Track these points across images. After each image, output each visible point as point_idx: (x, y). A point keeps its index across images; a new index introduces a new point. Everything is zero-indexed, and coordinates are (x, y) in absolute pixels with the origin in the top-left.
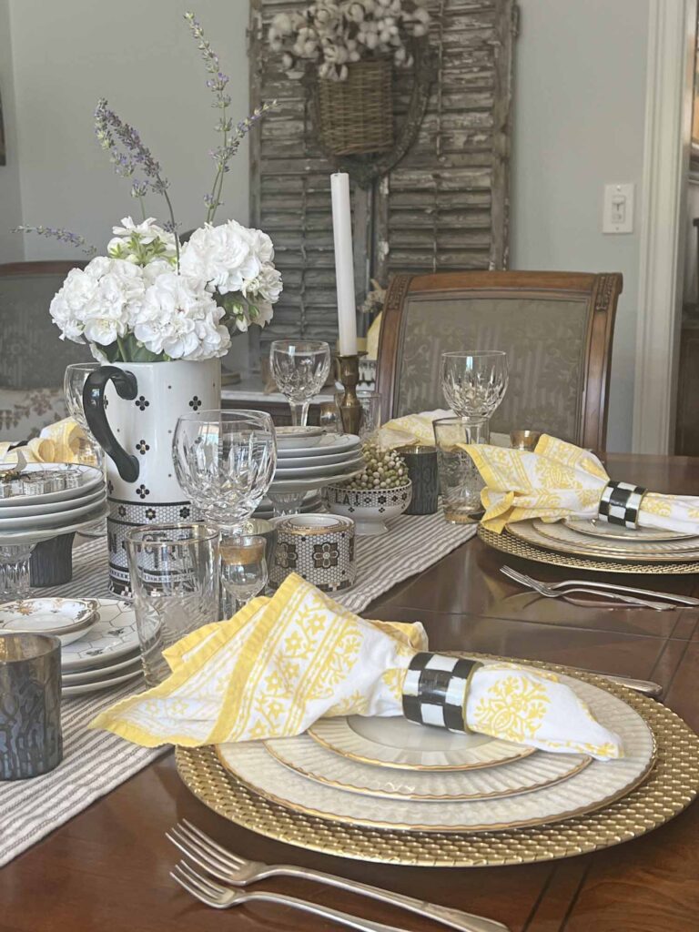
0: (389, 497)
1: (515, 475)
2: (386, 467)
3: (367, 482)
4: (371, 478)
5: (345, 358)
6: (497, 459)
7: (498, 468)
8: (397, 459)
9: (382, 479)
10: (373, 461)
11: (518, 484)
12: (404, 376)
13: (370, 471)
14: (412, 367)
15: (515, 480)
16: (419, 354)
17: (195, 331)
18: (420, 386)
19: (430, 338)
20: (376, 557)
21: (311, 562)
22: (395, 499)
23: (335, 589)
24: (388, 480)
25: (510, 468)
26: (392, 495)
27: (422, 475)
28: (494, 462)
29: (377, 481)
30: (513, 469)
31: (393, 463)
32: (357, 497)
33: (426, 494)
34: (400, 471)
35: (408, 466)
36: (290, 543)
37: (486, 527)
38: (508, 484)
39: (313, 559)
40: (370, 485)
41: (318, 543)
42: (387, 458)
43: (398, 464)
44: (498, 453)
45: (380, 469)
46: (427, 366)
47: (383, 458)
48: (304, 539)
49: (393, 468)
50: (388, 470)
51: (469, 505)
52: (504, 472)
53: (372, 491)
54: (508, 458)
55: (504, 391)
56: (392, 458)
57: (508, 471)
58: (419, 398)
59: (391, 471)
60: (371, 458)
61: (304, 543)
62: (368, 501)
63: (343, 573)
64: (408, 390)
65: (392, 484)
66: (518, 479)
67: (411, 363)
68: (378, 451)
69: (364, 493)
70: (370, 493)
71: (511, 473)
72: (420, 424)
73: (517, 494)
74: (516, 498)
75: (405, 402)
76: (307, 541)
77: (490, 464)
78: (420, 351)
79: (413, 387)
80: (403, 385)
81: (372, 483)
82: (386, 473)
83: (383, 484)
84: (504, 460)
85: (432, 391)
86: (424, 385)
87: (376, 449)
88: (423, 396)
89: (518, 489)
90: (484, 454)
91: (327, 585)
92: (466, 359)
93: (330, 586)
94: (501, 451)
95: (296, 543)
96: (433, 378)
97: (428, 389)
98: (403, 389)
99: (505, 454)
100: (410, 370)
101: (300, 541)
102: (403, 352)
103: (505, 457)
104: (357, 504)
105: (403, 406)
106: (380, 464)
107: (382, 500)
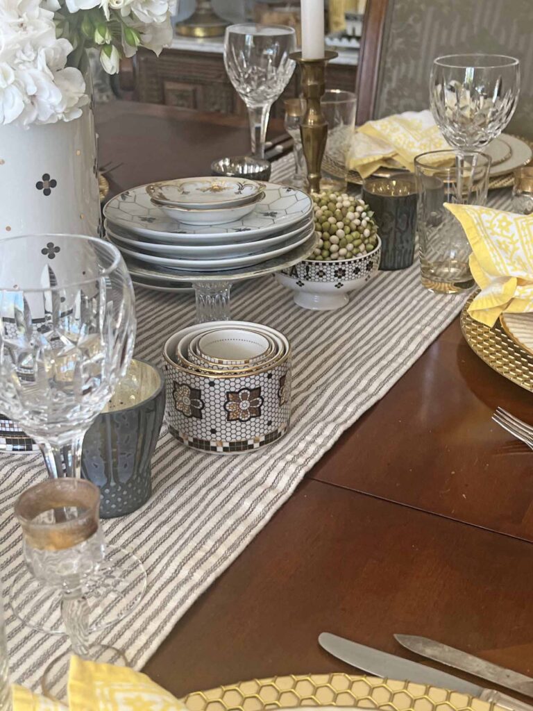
0: (349, 269)
1: (520, 252)
2: (348, 229)
3: (322, 248)
4: (327, 243)
5: (308, 63)
6: (498, 230)
7: (499, 244)
8: (364, 214)
9: (341, 244)
10: (332, 220)
11: (524, 268)
12: (390, 50)
13: (326, 234)
14: (400, 40)
15: (519, 259)
16: (410, 26)
17: (16, 83)
18: (407, 62)
19: (423, 7)
20: (326, 360)
21: (223, 413)
22: (357, 271)
23: (257, 445)
24: (350, 246)
25: (514, 243)
26: (354, 266)
27: (397, 222)
28: (493, 234)
29: (334, 247)
30: (519, 245)
31: (357, 222)
32: (307, 269)
33: (400, 246)
34: (367, 232)
35: (376, 224)
36: (193, 386)
37: (474, 317)
38: (509, 269)
39: (226, 410)
40: (325, 253)
41: (233, 389)
42: (350, 215)
43: (364, 222)
44: (500, 221)
45: (340, 232)
46: (417, 40)
47: (344, 216)
48: (212, 384)
49: (358, 228)
50: (351, 231)
51: (454, 266)
52: (506, 250)
53: (327, 262)
54: (513, 228)
55: (513, 112)
56: (357, 214)
57: (511, 247)
58: (405, 76)
59: (354, 234)
60: (328, 217)
61: (212, 389)
62: (321, 274)
63: (269, 423)
64: (393, 67)
65: (355, 251)
66: (524, 260)
67: (399, 35)
68: (338, 205)
69: (317, 264)
70: (324, 264)
71: (515, 249)
72: (402, 129)
73: (520, 282)
74: (520, 288)
75: (390, 80)
76: (217, 387)
77: (487, 237)
78: (410, 21)
79: (400, 64)
80: (389, 60)
81: (329, 250)
82: (348, 236)
83: (343, 251)
84: (508, 231)
85: (420, 70)
86: (412, 62)
87: (335, 202)
88: (410, 75)
89: (523, 275)
90: (480, 223)
91: (246, 442)
92: (465, 70)
93: (250, 443)
94: (504, 219)
95: (202, 388)
96: (423, 54)
97: (416, 67)
98: (389, 65)
99: (509, 223)
100: (398, 43)
101: (207, 386)
102: (391, 22)
103: (510, 227)
104: (307, 277)
105: (388, 85)
106: (340, 224)
107: (340, 273)
